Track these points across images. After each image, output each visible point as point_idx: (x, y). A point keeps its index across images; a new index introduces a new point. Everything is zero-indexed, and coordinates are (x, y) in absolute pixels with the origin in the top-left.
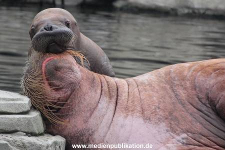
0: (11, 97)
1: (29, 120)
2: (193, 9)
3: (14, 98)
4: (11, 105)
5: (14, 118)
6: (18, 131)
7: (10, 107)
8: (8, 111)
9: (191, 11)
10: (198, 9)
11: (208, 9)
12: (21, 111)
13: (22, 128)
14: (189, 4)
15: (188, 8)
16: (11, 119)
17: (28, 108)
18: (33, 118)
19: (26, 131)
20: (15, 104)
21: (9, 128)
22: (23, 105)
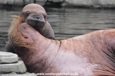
0: (8, 55)
1: (18, 66)
2: (101, 5)
3: (10, 55)
4: (8, 59)
5: (10, 66)
6: (12, 72)
7: (7, 60)
8: (7, 62)
9: (100, 6)
10: (104, 5)
11: (109, 5)
12: (13, 61)
13: (14, 70)
14: (99, 3)
15: (99, 4)
16: (8, 66)
17: (17, 60)
18: (20, 65)
19: (16, 72)
20: (10, 58)
21: (7, 71)
22: (14, 59)
